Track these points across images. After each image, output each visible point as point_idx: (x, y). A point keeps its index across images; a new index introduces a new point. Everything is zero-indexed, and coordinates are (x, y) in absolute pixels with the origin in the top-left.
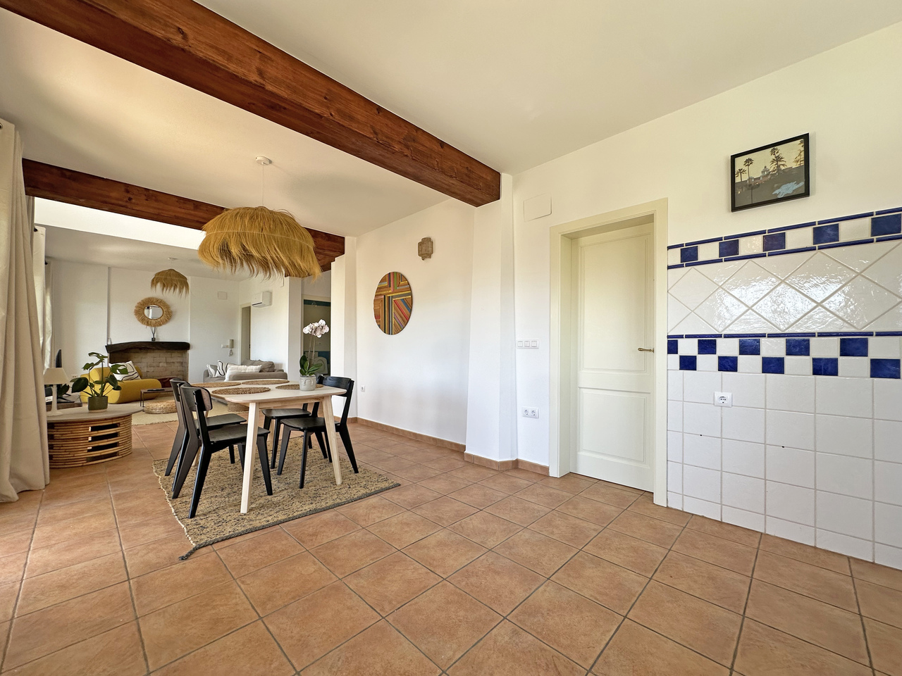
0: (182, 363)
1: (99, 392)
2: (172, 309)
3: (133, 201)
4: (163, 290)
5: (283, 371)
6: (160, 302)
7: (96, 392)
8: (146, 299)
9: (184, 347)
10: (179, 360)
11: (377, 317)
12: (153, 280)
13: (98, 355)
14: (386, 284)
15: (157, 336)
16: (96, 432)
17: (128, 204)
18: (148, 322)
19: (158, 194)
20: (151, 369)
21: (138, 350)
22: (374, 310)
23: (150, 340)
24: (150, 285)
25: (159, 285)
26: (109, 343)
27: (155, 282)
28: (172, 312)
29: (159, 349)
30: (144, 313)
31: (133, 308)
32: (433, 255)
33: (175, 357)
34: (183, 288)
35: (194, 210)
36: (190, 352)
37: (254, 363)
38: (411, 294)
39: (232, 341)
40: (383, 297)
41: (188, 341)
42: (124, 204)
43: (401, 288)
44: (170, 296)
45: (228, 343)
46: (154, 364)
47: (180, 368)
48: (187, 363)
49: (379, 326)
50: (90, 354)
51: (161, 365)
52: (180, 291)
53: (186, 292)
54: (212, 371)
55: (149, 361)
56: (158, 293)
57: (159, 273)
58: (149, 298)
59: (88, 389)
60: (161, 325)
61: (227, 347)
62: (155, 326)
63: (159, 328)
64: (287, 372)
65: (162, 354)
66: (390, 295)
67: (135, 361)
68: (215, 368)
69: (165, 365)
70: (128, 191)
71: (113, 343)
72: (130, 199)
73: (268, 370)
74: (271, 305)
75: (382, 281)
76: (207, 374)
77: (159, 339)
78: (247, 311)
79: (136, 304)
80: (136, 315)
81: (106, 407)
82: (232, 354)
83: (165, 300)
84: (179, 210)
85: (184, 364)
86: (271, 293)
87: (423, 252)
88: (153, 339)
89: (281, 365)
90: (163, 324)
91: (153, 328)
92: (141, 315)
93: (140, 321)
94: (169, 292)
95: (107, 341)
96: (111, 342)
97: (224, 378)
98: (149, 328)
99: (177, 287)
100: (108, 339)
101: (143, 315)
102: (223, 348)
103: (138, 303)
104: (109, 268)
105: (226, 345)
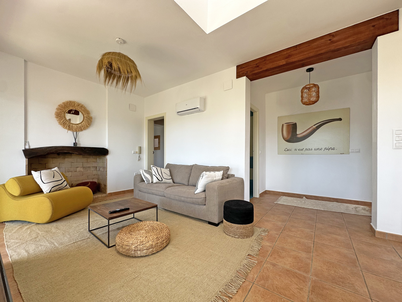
0: (96, 168)
2: (92, 115)
6: (81, 107)
8: (67, 102)
9: (103, 152)
10: (94, 165)
15: (78, 141)
18: (69, 127)
21: (56, 155)
23: (72, 145)
26: (27, 147)
28: (91, 118)
30: (65, 117)
31: (54, 109)
33: (92, 162)
36: (108, 157)
39: (140, 148)
41: (106, 147)
45: (137, 150)
51: (78, 169)
54: (148, 176)
58: (70, 102)
60: (82, 130)
61: (137, 153)
62: (76, 131)
63: (81, 134)
68: (149, 173)
69: (82, 170)
71: (32, 147)
76: (140, 178)
77: (80, 144)
78: (153, 123)
79: (57, 106)
80: (57, 117)
82: (140, 159)
83: (86, 106)
85: (102, 169)
88: (75, 144)
90: (84, 129)
91: (75, 133)
92: (63, 118)
93: (61, 124)
94: (117, 83)
95: (25, 145)
96: (29, 146)
97: (195, 186)
98: (70, 132)
99: (120, 81)
100: (26, 142)
101: (64, 119)
102: (134, 153)
103: (59, 106)
104: (25, 61)
105: (136, 151)
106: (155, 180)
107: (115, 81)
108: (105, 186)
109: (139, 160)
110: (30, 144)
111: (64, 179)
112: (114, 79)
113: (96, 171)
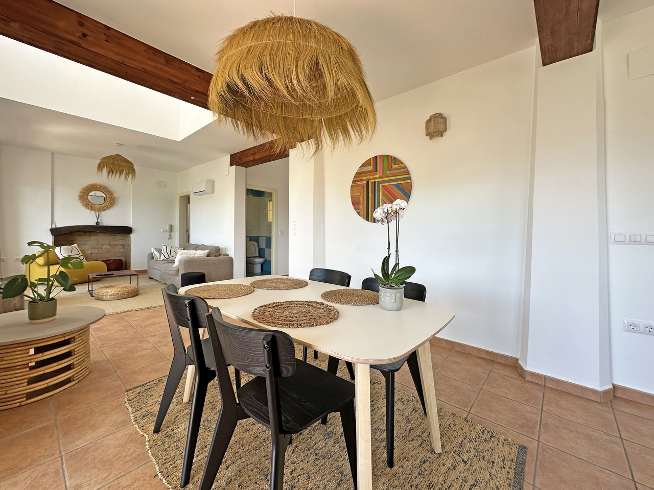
0: (124, 245)
1: (44, 294)
2: (115, 195)
3: (89, 38)
4: (109, 175)
5: (228, 255)
6: (104, 188)
7: (39, 295)
8: (90, 185)
9: (127, 231)
10: (122, 242)
11: (355, 204)
12: (100, 164)
13: (41, 245)
14: (371, 168)
15: (101, 220)
16: (40, 355)
17: (81, 42)
18: (92, 207)
19: (122, 36)
20: (95, 251)
21: (82, 233)
22: (352, 197)
23: (94, 224)
24: (97, 169)
25: (105, 170)
26: (54, 227)
27: (101, 166)
28: (115, 198)
29: (103, 233)
30: (88, 199)
31: (77, 193)
32: (446, 134)
33: (118, 240)
34: (129, 174)
35: (166, 66)
36: (132, 236)
37: (197, 247)
38: (409, 178)
39: (171, 226)
40: (365, 182)
41: (131, 226)
42: (76, 40)
43: (392, 172)
44: (115, 182)
45: (168, 228)
46: (98, 247)
47: (122, 250)
48: (129, 246)
49: (359, 213)
50: (30, 244)
51: (104, 247)
52: (126, 177)
53: (132, 178)
54: (157, 254)
55: (93, 243)
56: (103, 178)
57: (106, 158)
58: (93, 185)
59: (29, 292)
60: (104, 210)
61: (166, 231)
62: (99, 211)
63: (103, 213)
64: (233, 257)
65: (105, 237)
66: (376, 180)
67: (80, 243)
68: (160, 251)
69: (108, 247)
70: (81, 24)
71: (57, 227)
72: (85, 35)
73: (214, 254)
74: (213, 193)
75: (364, 165)
76: (151, 257)
77: (102, 223)
78: (186, 200)
79: (80, 190)
80: (80, 200)
81: (54, 314)
82: (170, 237)
83: (108, 187)
84: (149, 62)
85: (127, 247)
86: (213, 182)
87: (431, 130)
88: (98, 223)
89: (226, 249)
90: (107, 209)
91: (97, 213)
92: (85, 200)
93: (84, 206)
94: (114, 178)
95: (52, 224)
96: (55, 226)
97: (173, 262)
98: (93, 212)
99: (122, 173)
100: (52, 222)
101: (87, 200)
102: (163, 232)
103: (82, 189)
104: (52, 153)
105: (165, 229)
106: (162, 258)
107: (118, 174)
108: (130, 263)
109: (170, 239)
110: (56, 224)
111: (81, 254)
112: (116, 173)
113: (123, 249)
